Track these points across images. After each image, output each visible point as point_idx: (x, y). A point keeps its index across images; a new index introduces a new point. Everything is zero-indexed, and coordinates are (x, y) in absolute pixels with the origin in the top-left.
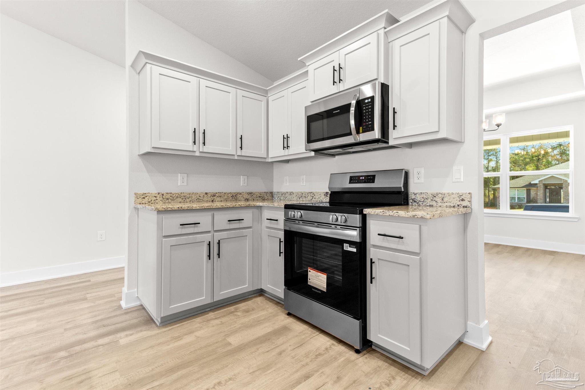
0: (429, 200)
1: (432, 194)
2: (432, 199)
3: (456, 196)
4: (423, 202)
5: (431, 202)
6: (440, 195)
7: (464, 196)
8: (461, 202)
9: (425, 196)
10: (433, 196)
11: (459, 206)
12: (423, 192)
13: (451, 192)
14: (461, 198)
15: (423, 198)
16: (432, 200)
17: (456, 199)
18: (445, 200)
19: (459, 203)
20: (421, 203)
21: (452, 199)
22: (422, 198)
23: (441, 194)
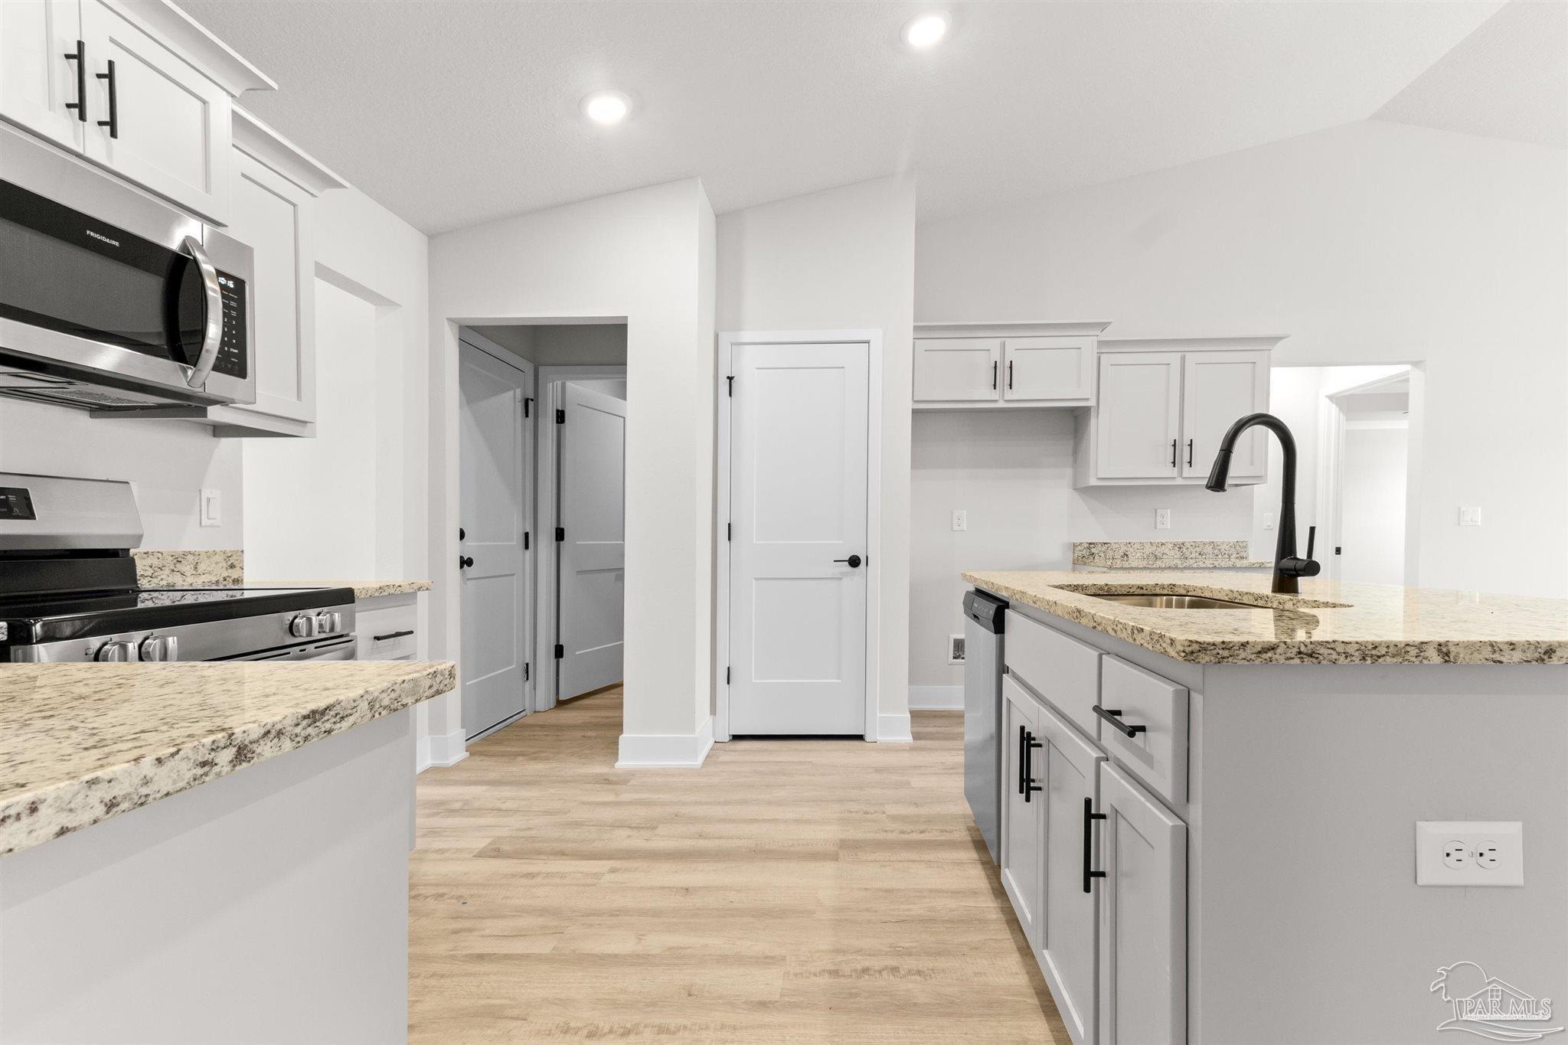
0: (167, 571)
1: (172, 556)
2: (172, 567)
3: (219, 558)
4: (151, 577)
5: (170, 575)
6: (190, 557)
7: (234, 557)
8: (230, 571)
9: (156, 562)
10: (175, 561)
11: (225, 580)
12: (150, 551)
13: (211, 550)
14: (229, 563)
15: (151, 567)
16: (173, 571)
17: (220, 564)
18: (202, 567)
19: (225, 574)
20: (145, 581)
21: (214, 565)
22: (148, 568)
23: (194, 555)
